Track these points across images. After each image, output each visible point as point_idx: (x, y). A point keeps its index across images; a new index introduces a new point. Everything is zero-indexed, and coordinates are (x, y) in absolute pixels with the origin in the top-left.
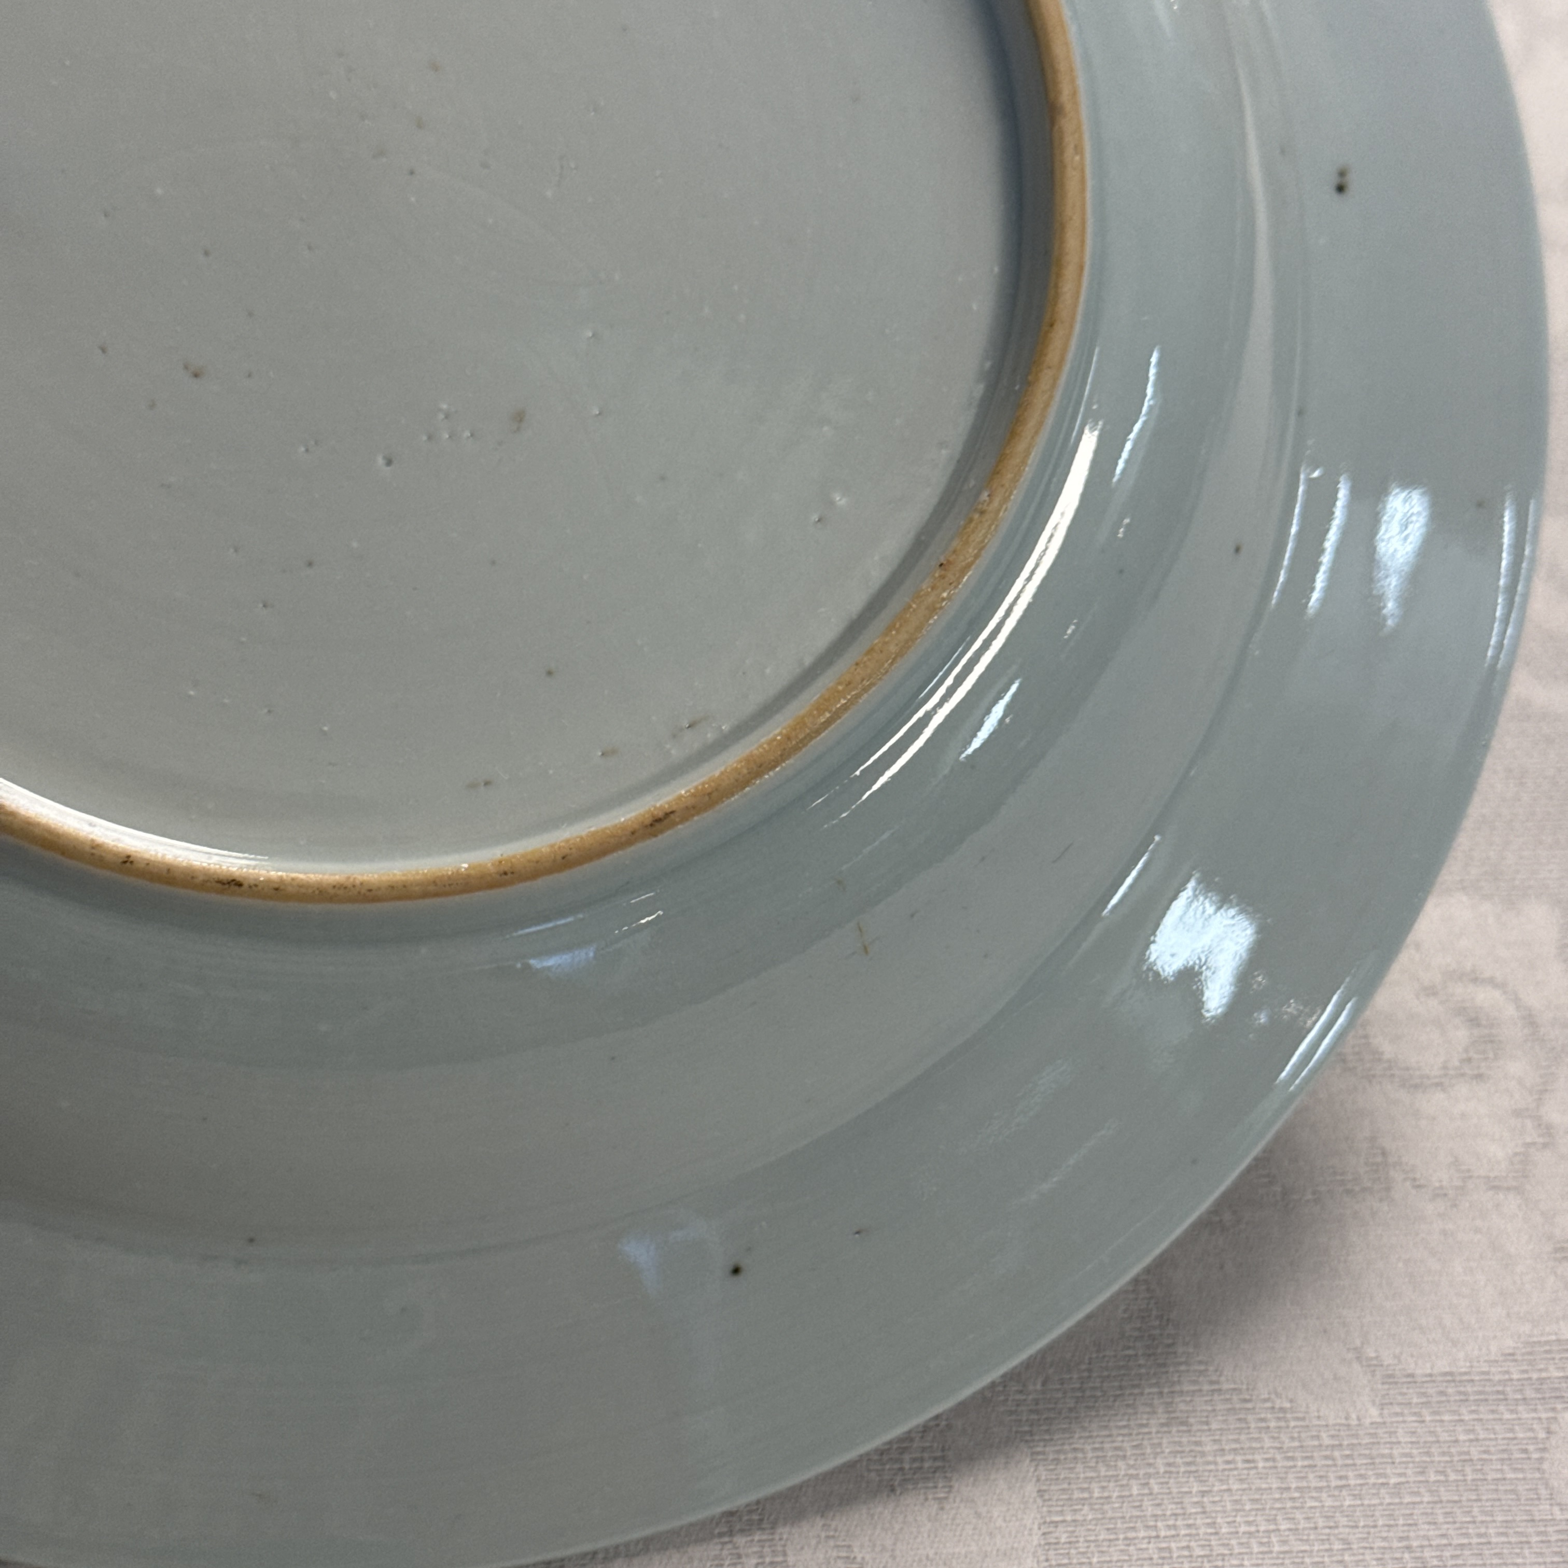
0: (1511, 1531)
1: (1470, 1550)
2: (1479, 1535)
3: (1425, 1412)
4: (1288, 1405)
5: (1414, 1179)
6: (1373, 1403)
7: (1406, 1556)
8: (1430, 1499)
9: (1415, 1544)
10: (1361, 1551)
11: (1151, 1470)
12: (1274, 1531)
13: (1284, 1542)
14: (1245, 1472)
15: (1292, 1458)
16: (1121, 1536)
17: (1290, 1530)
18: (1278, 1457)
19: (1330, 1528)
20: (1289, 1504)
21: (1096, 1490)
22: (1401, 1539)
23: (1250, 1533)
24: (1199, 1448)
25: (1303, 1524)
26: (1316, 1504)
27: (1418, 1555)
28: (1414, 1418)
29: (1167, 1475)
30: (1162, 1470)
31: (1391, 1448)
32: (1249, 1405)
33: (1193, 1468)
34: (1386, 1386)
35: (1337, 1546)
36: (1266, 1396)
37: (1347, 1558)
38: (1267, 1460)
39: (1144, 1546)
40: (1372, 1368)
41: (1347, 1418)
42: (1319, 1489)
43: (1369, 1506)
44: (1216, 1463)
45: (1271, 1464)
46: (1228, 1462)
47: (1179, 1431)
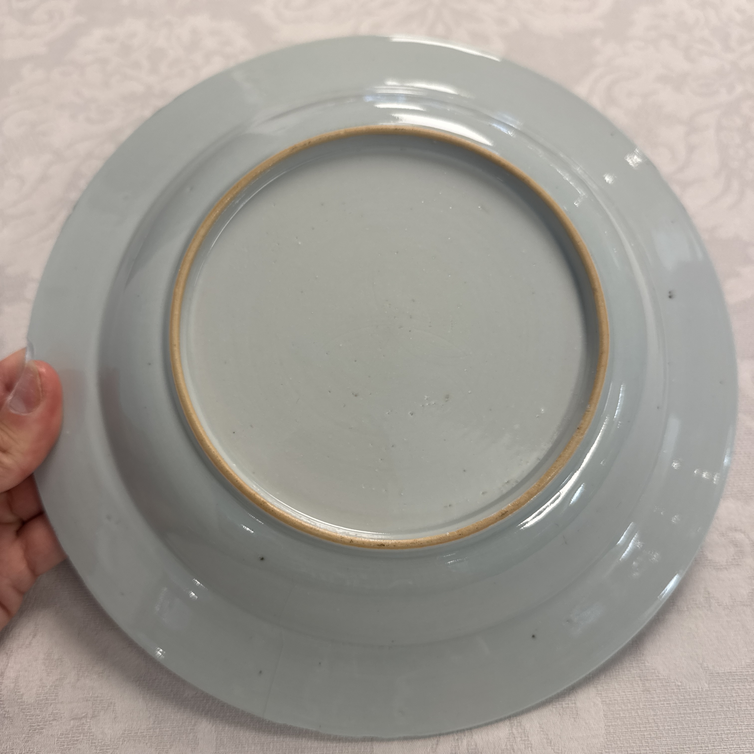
0: (749, 728)
1: (737, 734)
2: (739, 730)
3: (722, 686)
4: (680, 684)
5: (718, 603)
6: (706, 682)
7: (717, 737)
8: (724, 717)
9: (719, 733)
10: (703, 735)
11: (638, 707)
12: (676, 728)
13: (680, 733)
14: (667, 708)
15: (682, 703)
16: (629, 730)
17: (681, 728)
18: (677, 702)
19: (693, 727)
20: (681, 719)
21: (622, 714)
22: (715, 731)
23: (668, 729)
24: (653, 700)
25: (685, 726)
26: (689, 719)
27: (721, 736)
28: (719, 688)
29: (643, 709)
30: (641, 707)
31: (712, 699)
32: (668, 684)
33: (651, 706)
34: (710, 677)
35: (696, 733)
36: (673, 681)
37: (699, 738)
38: (673, 703)
39: (636, 734)
40: (706, 670)
41: (698, 689)
42: (690, 714)
43: (705, 719)
44: (658, 705)
45: (675, 705)
46: (662, 704)
47: (646, 693)
